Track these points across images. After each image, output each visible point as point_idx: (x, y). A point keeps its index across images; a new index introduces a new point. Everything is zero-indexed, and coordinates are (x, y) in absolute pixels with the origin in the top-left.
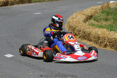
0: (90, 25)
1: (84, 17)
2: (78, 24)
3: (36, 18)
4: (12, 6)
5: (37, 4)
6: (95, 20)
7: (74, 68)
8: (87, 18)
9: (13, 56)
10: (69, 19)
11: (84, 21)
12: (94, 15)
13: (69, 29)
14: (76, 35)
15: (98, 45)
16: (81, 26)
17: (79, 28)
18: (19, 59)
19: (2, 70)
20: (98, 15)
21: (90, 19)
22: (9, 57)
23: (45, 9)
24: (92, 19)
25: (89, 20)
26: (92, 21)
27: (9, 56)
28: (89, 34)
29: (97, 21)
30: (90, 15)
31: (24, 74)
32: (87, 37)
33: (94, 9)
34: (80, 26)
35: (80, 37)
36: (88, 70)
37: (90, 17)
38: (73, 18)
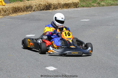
3: (83, 25)
4: (56, 10)
5: (85, 8)
9: (56, 69)
18: (63, 72)
22: (51, 70)
23: (94, 15)
27: (51, 68)
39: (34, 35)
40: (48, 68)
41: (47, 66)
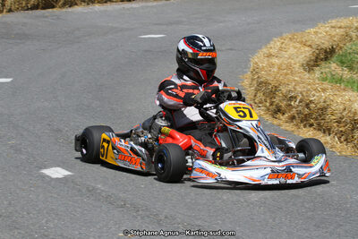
0: (324, 79)
1: (306, 54)
2: (286, 74)
3: (146, 51)
4: (70, 10)
6: (342, 63)
7: (271, 221)
8: (317, 58)
9: (70, 173)
10: (259, 59)
11: (308, 65)
12: (341, 48)
13: (257, 90)
14: (279, 111)
15: (350, 145)
16: (297, 83)
17: (290, 87)
18: (88, 183)
19: (31, 218)
20: (354, 47)
21: (326, 59)
22: (54, 176)
23: (178, 23)
24: (334, 58)
25: (323, 64)
26: (333, 67)
27: (57, 173)
28: (324, 109)
29: (351, 68)
30: (327, 45)
31: (105, 234)
32: (316, 119)
33: (340, 27)
34: (295, 80)
35: (293, 118)
36: (319, 227)
37: (326, 54)
38: (270, 56)
39: (9, 80)
40: (47, 172)
41: (45, 167)
